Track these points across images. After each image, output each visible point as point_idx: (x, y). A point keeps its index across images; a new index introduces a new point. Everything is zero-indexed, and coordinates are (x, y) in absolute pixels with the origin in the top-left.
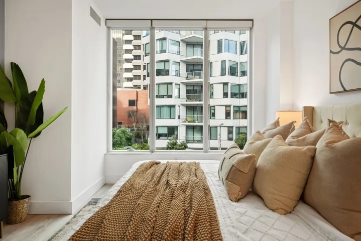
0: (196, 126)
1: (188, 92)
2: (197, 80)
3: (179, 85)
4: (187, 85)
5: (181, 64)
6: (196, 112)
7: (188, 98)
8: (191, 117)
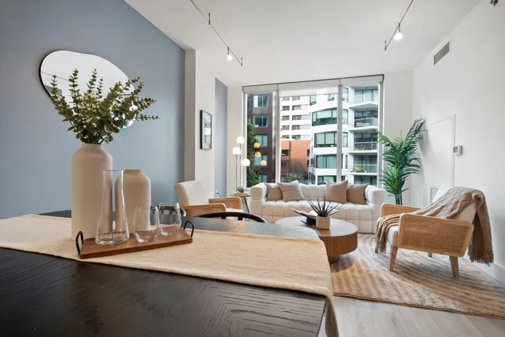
0: (365, 176)
1: (356, 140)
2: (367, 127)
3: (347, 133)
4: (355, 133)
5: (349, 111)
6: (364, 162)
7: (357, 146)
8: (358, 166)
